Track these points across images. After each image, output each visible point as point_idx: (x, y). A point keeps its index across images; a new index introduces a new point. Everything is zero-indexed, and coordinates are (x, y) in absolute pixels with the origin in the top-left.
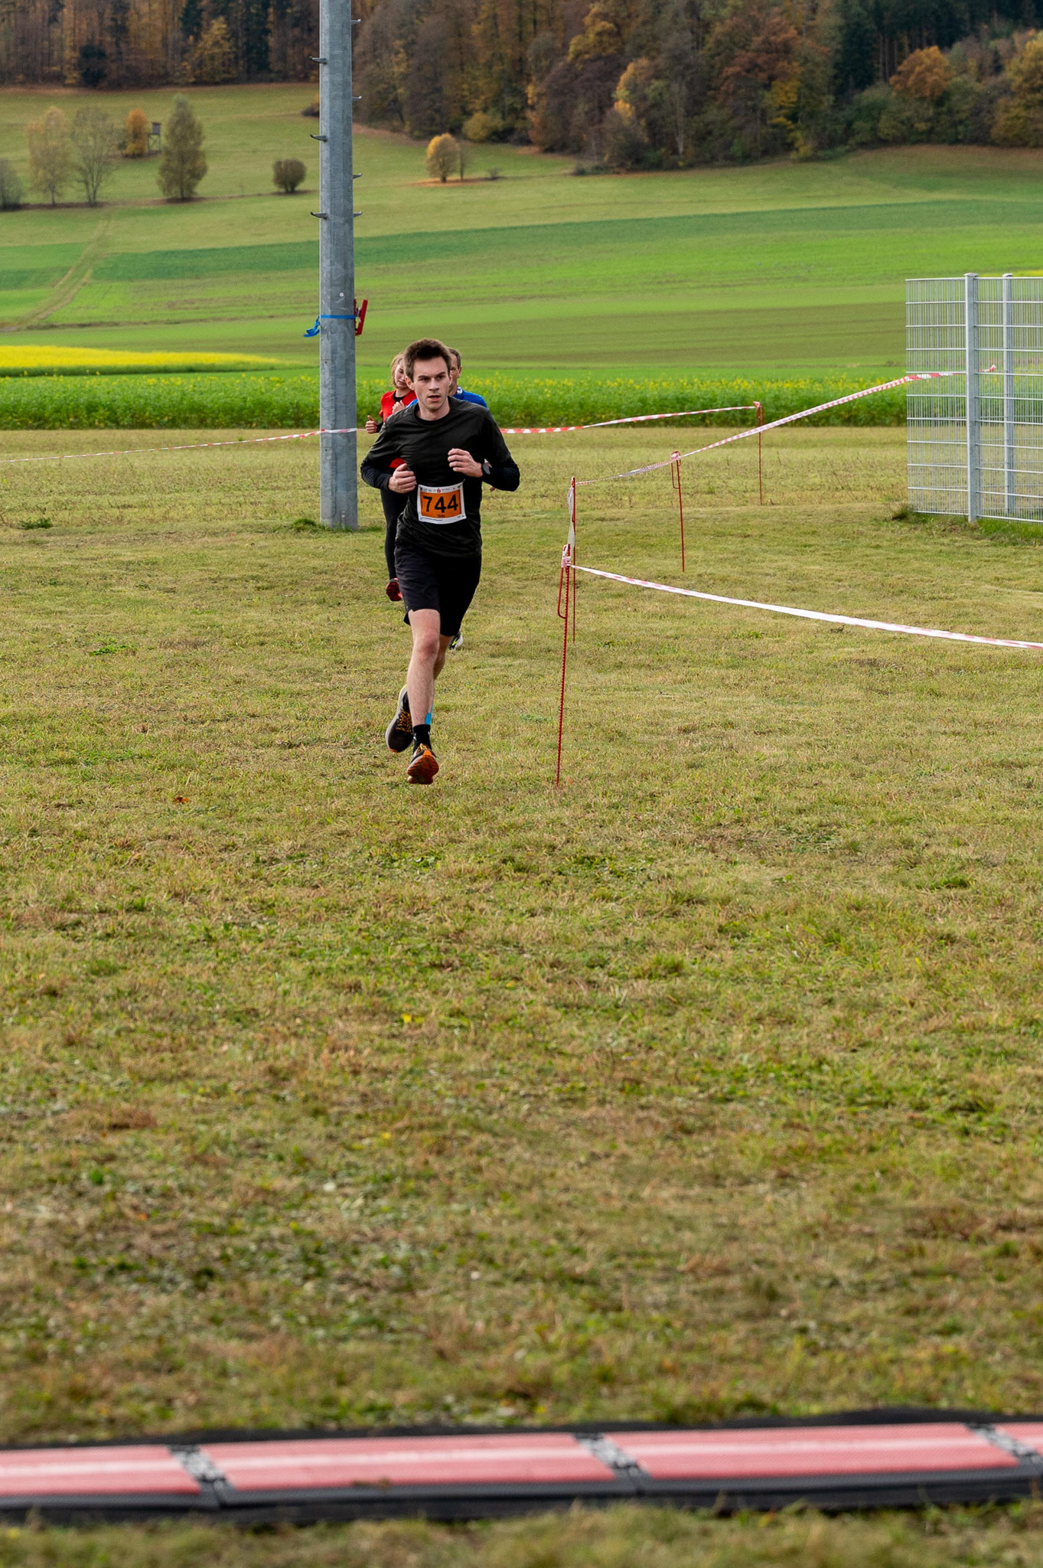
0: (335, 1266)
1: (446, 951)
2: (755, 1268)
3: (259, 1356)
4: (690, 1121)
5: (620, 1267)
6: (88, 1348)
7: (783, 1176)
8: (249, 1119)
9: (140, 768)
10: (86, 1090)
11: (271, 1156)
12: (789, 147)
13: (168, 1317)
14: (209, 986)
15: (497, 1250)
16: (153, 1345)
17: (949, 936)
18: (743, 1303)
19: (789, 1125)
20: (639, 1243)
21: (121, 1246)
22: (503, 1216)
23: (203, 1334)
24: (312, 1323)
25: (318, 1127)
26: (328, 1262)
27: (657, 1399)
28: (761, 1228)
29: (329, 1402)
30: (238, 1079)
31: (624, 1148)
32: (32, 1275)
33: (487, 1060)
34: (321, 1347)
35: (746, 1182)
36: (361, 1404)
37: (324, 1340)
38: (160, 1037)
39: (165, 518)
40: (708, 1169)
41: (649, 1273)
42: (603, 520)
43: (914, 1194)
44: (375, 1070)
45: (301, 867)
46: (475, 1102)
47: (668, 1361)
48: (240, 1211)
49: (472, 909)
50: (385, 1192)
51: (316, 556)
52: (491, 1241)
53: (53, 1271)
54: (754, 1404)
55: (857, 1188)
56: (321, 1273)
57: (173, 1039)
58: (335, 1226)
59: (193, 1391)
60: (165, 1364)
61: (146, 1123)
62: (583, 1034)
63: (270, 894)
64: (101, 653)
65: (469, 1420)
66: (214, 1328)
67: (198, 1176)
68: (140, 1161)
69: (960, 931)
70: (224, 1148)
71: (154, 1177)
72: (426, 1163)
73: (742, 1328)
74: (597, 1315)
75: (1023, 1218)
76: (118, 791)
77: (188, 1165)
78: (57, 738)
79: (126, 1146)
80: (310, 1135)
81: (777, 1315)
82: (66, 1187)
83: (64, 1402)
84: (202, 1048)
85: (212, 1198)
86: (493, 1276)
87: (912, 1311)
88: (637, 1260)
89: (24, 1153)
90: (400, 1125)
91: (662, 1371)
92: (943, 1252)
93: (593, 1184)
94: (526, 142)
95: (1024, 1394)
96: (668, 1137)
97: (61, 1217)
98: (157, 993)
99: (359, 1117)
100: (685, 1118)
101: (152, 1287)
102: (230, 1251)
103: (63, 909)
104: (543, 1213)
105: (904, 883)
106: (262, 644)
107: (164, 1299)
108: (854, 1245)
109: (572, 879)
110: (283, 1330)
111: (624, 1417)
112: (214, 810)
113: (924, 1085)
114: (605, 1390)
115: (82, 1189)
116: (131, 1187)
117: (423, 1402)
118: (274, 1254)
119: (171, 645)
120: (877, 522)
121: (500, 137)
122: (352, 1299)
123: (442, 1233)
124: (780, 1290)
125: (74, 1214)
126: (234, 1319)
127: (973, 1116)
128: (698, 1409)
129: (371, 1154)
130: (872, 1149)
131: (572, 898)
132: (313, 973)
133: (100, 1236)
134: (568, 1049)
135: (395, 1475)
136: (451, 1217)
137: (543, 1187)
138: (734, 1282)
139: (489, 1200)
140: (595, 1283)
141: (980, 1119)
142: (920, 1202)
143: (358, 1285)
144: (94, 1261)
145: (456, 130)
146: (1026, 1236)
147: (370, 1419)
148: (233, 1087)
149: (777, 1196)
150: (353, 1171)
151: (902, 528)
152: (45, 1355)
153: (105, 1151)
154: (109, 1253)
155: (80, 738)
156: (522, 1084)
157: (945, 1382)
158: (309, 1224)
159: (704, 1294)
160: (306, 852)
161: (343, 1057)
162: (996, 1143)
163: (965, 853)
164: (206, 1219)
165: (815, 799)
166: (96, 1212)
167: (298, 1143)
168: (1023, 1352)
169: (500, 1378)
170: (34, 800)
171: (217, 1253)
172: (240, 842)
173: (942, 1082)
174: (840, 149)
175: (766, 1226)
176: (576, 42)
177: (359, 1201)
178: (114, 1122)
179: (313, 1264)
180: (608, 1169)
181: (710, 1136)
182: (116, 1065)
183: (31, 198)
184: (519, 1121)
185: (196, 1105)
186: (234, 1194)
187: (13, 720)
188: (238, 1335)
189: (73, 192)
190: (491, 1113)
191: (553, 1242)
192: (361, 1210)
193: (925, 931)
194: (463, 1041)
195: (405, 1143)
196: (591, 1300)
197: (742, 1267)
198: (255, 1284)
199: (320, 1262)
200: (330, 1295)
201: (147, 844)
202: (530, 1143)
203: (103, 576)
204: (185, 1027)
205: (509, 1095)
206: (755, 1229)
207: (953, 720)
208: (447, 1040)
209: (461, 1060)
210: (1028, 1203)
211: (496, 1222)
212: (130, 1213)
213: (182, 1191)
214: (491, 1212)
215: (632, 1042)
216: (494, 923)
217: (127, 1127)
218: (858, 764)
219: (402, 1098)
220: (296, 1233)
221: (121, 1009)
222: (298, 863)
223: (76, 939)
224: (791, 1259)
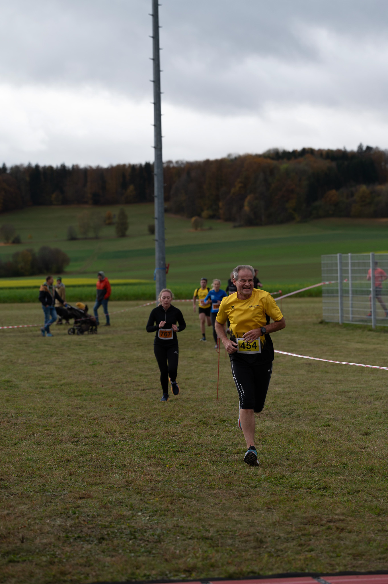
0: (139, 536)
1: (181, 447)
2: (258, 534)
3: (114, 561)
4: (244, 493)
5: (220, 535)
6: (67, 560)
7: (269, 508)
8: (119, 495)
9: (100, 397)
10: (74, 488)
11: (124, 505)
12: (293, 219)
13: (90, 551)
14: (113, 458)
15: (185, 531)
16: (85, 559)
17: (324, 440)
18: (253, 544)
19: (272, 494)
20: (226, 528)
21: (79, 531)
22: (188, 521)
23: (99, 556)
24: (131, 552)
25: (138, 497)
26: (137, 535)
27: (226, 571)
28: (260, 523)
30: (117, 484)
31: (224, 501)
32: (53, 540)
33: (188, 477)
34: (133, 558)
35: (258, 510)
36: (142, 575)
37: (134, 556)
38: (96, 472)
40: (247, 507)
41: (228, 536)
43: (305, 512)
44: (157, 481)
45: (143, 424)
46: (183, 489)
47: (230, 561)
48: (114, 521)
49: (190, 435)
50: (155, 515)
52: (184, 528)
53: (59, 539)
54: (253, 572)
55: (289, 511)
56: (135, 538)
57: (100, 473)
58: (140, 525)
59: (95, 572)
60: (88, 564)
61: (90, 497)
62: (217, 469)
63: (132, 431)
64: (92, 365)
65: (172, 578)
66: (103, 554)
67: (103, 512)
68: (87, 508)
69: (327, 439)
70: (111, 504)
71: (90, 512)
72: (168, 506)
73: (252, 551)
74: (211, 548)
75: (335, 519)
76: (93, 403)
77: (100, 508)
78: (78, 389)
79: (83, 503)
80: (135, 499)
81: (263, 547)
82: (65, 515)
83: (58, 575)
84: (108, 475)
85: (105, 518)
86: (184, 538)
87: (300, 545)
88: (224, 533)
89: (54, 506)
90: (161, 496)
91: (228, 563)
92: (311, 529)
93: (214, 511)
94: (219, 218)
95: (329, 568)
96: (237, 498)
97: (63, 523)
98: (97, 460)
99: (150, 494)
100: (243, 493)
101: (86, 542)
102: (109, 532)
103: (74, 437)
104: (199, 520)
105: (312, 426)
106: (138, 361)
107: (90, 546)
108: (286, 527)
109: (219, 426)
110: (122, 554)
111: (216, 576)
112: (120, 409)
113: (311, 482)
114: (211, 569)
115: (70, 516)
116: (83, 515)
117: (160, 573)
118: (122, 533)
119: (112, 362)
120: (314, 324)
121: (212, 217)
122: (143, 545)
123: (170, 526)
124: (264, 540)
125: (67, 523)
126: (109, 551)
127: (325, 491)
128: (237, 574)
129: (152, 504)
130: (294, 500)
131: (218, 432)
132: (143, 454)
133: (73, 529)
136: (173, 521)
137: (200, 513)
138: (252, 538)
139: (185, 517)
140: (212, 539)
141: (326, 491)
142: (306, 515)
143: (145, 541)
144: (71, 536)
145: (199, 215)
146: (335, 524)
148: (115, 486)
149: (266, 514)
150: (147, 509)
151: (321, 326)
152: (54, 562)
153: (77, 505)
154: (76, 533)
155: (84, 389)
156: (197, 484)
157: (307, 565)
158: (133, 524)
159: (242, 542)
160: (145, 420)
161: (147, 477)
162: (330, 498)
163: (331, 417)
164: (104, 523)
165: (289, 402)
166: (73, 522)
167: (132, 501)
168: (331, 557)
169: (182, 566)
170: (70, 407)
171: (106, 533)
172: (126, 417)
173: (317, 481)
174: (308, 219)
175: (262, 522)
176: (233, 190)
177: (148, 518)
178: (80, 497)
179: (133, 535)
180: (219, 507)
181: (249, 498)
182: (83, 480)
183: (79, 236)
184: (195, 494)
185: (104, 491)
186: (112, 516)
187: (66, 384)
188: (109, 556)
189: (91, 234)
190: (188, 492)
191: (201, 528)
192: (148, 520)
193: (317, 439)
194: (182, 472)
195: (162, 501)
196: (210, 544)
197: (254, 534)
198: (116, 542)
199: (135, 535)
200: (137, 544)
201: (100, 418)
202: (198, 500)
203: (94, 343)
204: (104, 470)
205: (193, 487)
206: (259, 523)
207: (331, 380)
208: (178, 472)
209: (181, 477)
210: (336, 514)
211: (186, 523)
212: (83, 522)
213: (98, 516)
214: (185, 520)
215: (231, 471)
216: (195, 439)
217: (84, 498)
218: (302, 392)
219: (163, 488)
220: (129, 527)
221: (87, 465)
222: (142, 423)
223: (77, 445)
224: (268, 531)
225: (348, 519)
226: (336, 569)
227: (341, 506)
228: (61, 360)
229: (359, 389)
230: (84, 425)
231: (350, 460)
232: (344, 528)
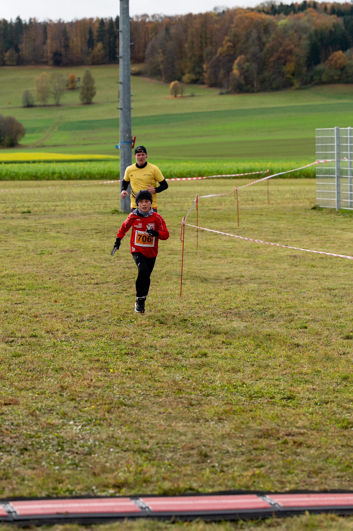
0: (67, 447)
1: (131, 349)
2: (203, 447)
3: (35, 474)
4: (193, 402)
5: (159, 447)
7: (220, 419)
8: (50, 402)
9: (46, 291)
11: (55, 413)
12: (292, 85)
13: (10, 463)
14: (50, 360)
15: (120, 442)
16: (2, 471)
17: (297, 344)
18: (196, 458)
19: (227, 403)
20: (167, 440)
22: (125, 432)
23: (20, 468)
24: (55, 464)
25: (72, 404)
26: (65, 445)
27: (160, 487)
28: (208, 435)
29: (55, 489)
30: (50, 390)
31: (170, 410)
33: (133, 383)
34: (57, 472)
35: (207, 421)
36: (64, 489)
37: (58, 470)
39: (70, 210)
40: (196, 417)
41: (169, 449)
42: (215, 210)
43: (261, 424)
44: (96, 386)
46: (125, 396)
47: (166, 476)
48: (41, 430)
49: (143, 336)
50: (89, 424)
51: (117, 222)
52: (119, 439)
54: (191, 489)
55: (242, 423)
56: (62, 449)
57: (32, 377)
58: (70, 435)
59: (12, 485)
60: (5, 477)
61: (17, 403)
62: (168, 375)
63: (78, 331)
64: (40, 254)
65: (99, 494)
66: (24, 466)
67: (29, 420)
68: (12, 415)
69: (301, 343)
70: (40, 411)
71: (15, 420)
72: (104, 415)
73: (193, 466)
74: (148, 462)
75: (294, 432)
76: (37, 299)
77: (27, 416)
78: (20, 282)
79: (9, 410)
80: (68, 407)
81: (207, 462)
84: (41, 380)
85: (32, 427)
86: (117, 450)
87: (249, 461)
88: (165, 445)
90: (98, 403)
91: (164, 479)
92: (265, 442)
93: (157, 422)
94: (203, 83)
95: (279, 486)
96: (186, 407)
98: (32, 362)
99: (86, 401)
101: (7, 453)
102: (34, 443)
103: (9, 337)
104: (138, 430)
105: (286, 327)
106: (94, 251)
107: (10, 457)
108: (237, 440)
109: (178, 326)
110: (45, 467)
111: (149, 493)
112: (66, 305)
113: (275, 391)
114: (144, 485)
116: (7, 423)
117: (85, 489)
118: (48, 443)
119: (64, 251)
120: (306, 210)
121: (194, 82)
122: (70, 457)
123: (104, 437)
124: (208, 454)
126: (31, 463)
128: (173, 491)
129: (87, 412)
130: (251, 411)
131: (176, 332)
132: (85, 356)
134: (161, 380)
135: (70, 511)
136: (108, 432)
137: (140, 422)
138: (196, 451)
139: (122, 427)
140: (149, 452)
141: (290, 402)
142: (262, 427)
143: (73, 453)
145: (180, 80)
146: (293, 437)
147: (67, 494)
148: (47, 392)
149: (216, 425)
150: (80, 418)
151: (314, 212)
155: (28, 281)
156: (143, 391)
157: (254, 482)
158: (62, 435)
159: (184, 456)
160: (93, 318)
161: (85, 382)
162: (294, 409)
163: (308, 317)
164: (29, 433)
165: (263, 300)
167: (64, 409)
168: (282, 473)
169: (112, 481)
170: (9, 302)
171: (30, 443)
172: (73, 315)
173: (282, 390)
174: (309, 85)
175: (209, 434)
176: (220, 50)
177: (80, 427)
178: (6, 402)
179: (60, 446)
180: (163, 417)
181: (199, 407)
182: (12, 384)
183: (37, 103)
184: (138, 402)
185: (34, 397)
186: (40, 425)
187: (7, 276)
188: (30, 468)
189: (51, 101)
190: (130, 400)
191: (139, 440)
192: (80, 429)
193: (290, 343)
194: (128, 376)
195: (99, 409)
196: (146, 457)
197: (199, 446)
198: (40, 453)
199: (63, 446)
200: (63, 456)
201: (43, 316)
202: (140, 409)
203: (45, 229)
204: (38, 373)
205: (137, 394)
206: (206, 436)
207: (316, 275)
208: (122, 377)
209: (125, 383)
210: (298, 428)
211: (123, 433)
212: (5, 432)
213: (23, 424)
214: (122, 430)
215: (183, 378)
216: (149, 340)
217: (10, 404)
218: (281, 289)
219: (101, 395)
220: (57, 437)
221: (18, 368)
222: (90, 322)
223: (11, 346)
224: (215, 445)
225: (309, 433)
226: (286, 487)
227: (304, 418)
228: (5, 248)
229: (347, 286)
230: (22, 323)
231: (325, 367)
232: (303, 442)
